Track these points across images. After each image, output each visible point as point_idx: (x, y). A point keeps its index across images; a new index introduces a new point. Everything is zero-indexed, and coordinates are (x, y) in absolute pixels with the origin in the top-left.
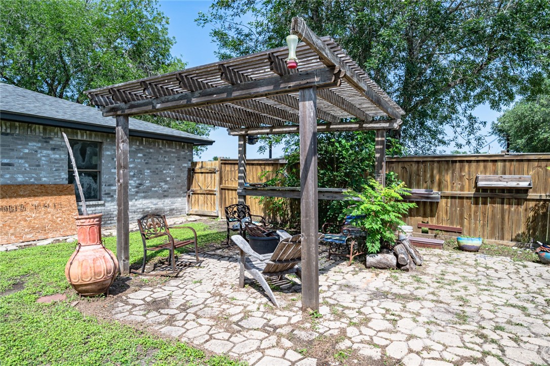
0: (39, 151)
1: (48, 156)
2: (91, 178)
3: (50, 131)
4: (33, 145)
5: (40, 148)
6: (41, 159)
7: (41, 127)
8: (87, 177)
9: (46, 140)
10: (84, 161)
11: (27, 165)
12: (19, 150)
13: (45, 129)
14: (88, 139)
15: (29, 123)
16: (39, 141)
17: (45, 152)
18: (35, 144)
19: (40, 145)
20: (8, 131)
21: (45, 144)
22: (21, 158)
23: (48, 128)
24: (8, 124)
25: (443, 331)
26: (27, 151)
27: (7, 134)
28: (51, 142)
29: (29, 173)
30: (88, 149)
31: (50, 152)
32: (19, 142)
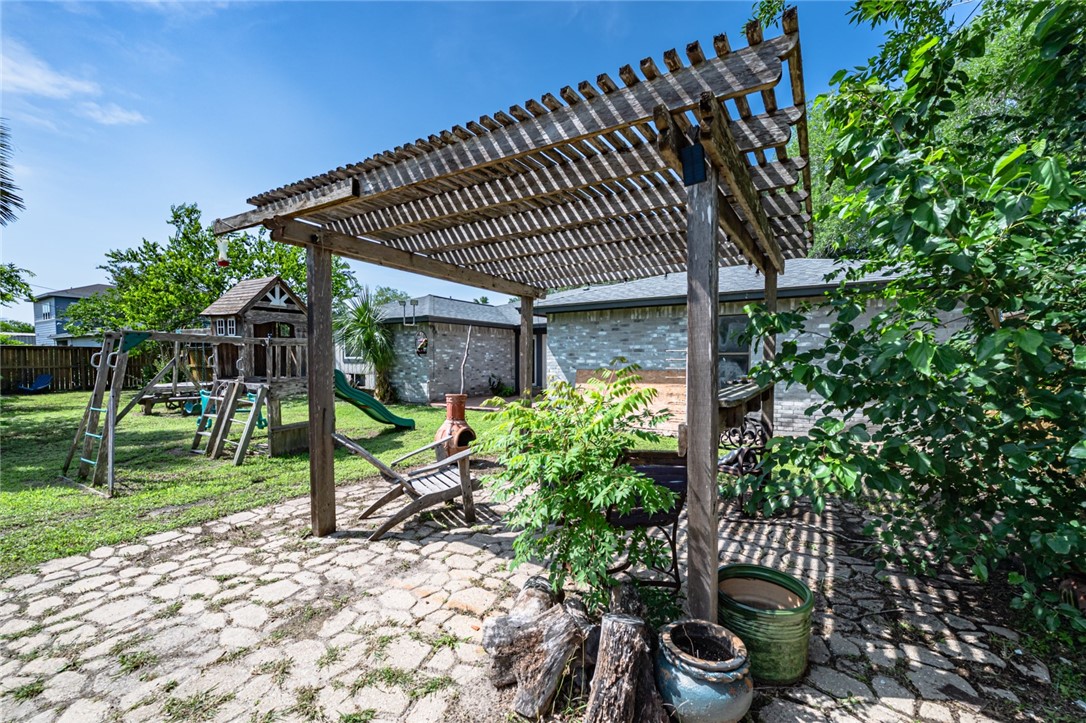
0: (667, 334)
1: (677, 339)
2: (736, 364)
3: (680, 310)
4: (661, 328)
5: (668, 331)
6: (668, 342)
7: (670, 308)
8: (730, 363)
9: (675, 322)
10: (724, 342)
11: (655, 350)
12: (648, 336)
13: (673, 310)
14: (727, 313)
15: (657, 306)
16: (668, 324)
17: (673, 335)
18: (663, 327)
19: (668, 327)
20: (640, 317)
21: (673, 327)
22: (650, 343)
23: (678, 307)
24: (640, 310)
25: (138, 614)
26: (655, 335)
27: (639, 321)
28: (680, 323)
29: (657, 358)
30: (730, 326)
31: (679, 335)
32: (649, 327)
